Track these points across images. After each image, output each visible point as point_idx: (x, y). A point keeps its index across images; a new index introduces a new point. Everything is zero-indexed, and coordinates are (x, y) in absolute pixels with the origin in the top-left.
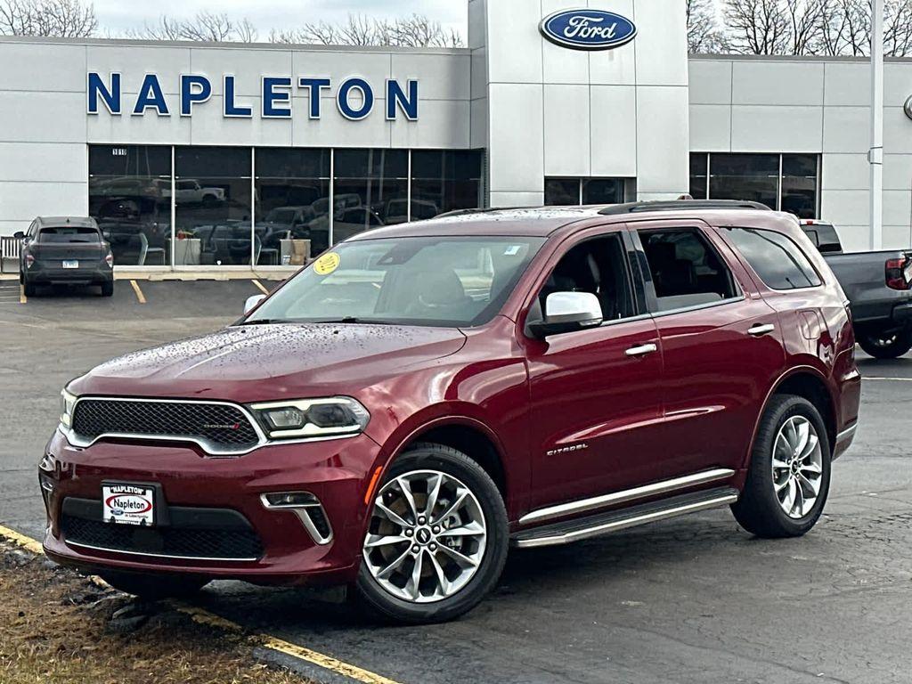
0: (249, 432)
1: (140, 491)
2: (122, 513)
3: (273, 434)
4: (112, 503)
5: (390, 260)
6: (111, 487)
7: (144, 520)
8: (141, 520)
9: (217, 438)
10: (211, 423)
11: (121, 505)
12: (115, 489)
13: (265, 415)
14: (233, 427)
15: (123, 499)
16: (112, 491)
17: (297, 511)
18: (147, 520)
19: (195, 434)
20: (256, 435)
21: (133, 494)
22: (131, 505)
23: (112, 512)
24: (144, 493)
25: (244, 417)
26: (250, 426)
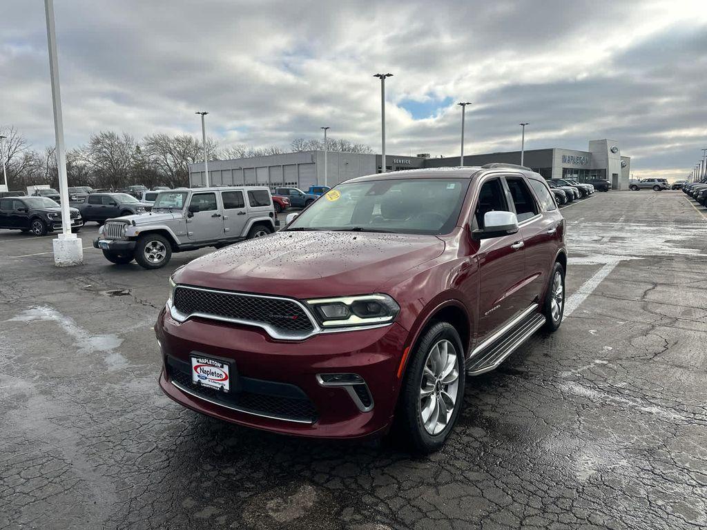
0: (305, 322)
1: (219, 365)
2: (206, 378)
3: (325, 324)
4: (198, 370)
5: (373, 193)
6: (197, 358)
7: (222, 387)
8: (220, 386)
9: (279, 325)
10: (275, 314)
11: (205, 372)
12: (200, 360)
13: (318, 309)
14: (292, 317)
15: (206, 368)
16: (198, 362)
17: (346, 388)
18: (225, 387)
19: (262, 321)
20: (311, 324)
21: (214, 366)
22: (212, 374)
23: (199, 376)
24: (222, 367)
25: (302, 310)
26: (307, 317)
